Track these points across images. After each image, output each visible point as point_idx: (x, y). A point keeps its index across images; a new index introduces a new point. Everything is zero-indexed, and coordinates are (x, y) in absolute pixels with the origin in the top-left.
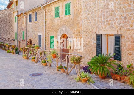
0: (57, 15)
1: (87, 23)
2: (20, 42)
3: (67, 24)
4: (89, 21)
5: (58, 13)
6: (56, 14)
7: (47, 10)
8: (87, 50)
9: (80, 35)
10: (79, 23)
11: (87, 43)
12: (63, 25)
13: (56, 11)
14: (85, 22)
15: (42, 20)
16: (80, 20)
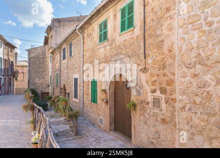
0: (103, 37)
1: (196, 36)
2: (54, 89)
3: (124, 52)
4: (206, 28)
5: (105, 33)
6: (100, 36)
7: (85, 35)
8: (196, 120)
9: (165, 75)
10: (162, 41)
11: (198, 100)
12: (116, 55)
13: (101, 31)
14: (186, 36)
15: (79, 53)
16: (167, 33)
